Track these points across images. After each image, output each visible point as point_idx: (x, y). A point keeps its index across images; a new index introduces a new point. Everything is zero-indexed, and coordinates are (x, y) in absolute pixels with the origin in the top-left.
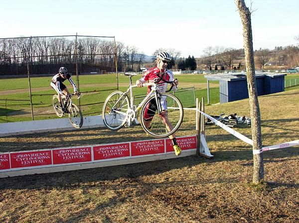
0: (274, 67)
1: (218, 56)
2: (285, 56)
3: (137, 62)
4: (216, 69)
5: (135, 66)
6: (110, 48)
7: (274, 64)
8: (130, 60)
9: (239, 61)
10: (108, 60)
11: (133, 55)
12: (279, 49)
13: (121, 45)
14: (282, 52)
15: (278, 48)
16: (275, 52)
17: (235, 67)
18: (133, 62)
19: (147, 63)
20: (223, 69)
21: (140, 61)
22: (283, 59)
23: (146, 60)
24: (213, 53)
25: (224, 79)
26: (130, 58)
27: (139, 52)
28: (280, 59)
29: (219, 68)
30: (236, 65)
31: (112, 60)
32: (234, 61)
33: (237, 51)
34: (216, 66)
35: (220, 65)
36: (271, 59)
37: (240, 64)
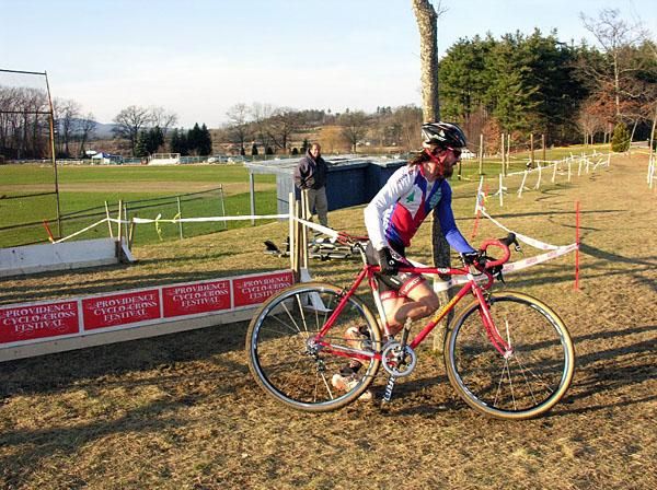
0: (377, 149)
1: (260, 124)
2: (398, 127)
3: (76, 138)
4: (255, 152)
5: (74, 146)
6: (12, 105)
7: (375, 142)
8: (62, 132)
9: (303, 136)
10: (9, 133)
11: (67, 122)
12: (385, 112)
13: (39, 98)
14: (392, 118)
15: (384, 110)
16: (378, 118)
17: (295, 149)
18: (67, 138)
19: (98, 139)
20: (270, 152)
21: (85, 136)
22: (394, 134)
23: (99, 132)
24: (248, 119)
25: (286, 171)
26: (61, 127)
27: (83, 114)
28: (386, 133)
29: (261, 151)
30: (299, 145)
31: (17, 131)
32: (294, 136)
33: (299, 114)
34: (255, 146)
35: (263, 145)
36: (370, 133)
37: (306, 142)
